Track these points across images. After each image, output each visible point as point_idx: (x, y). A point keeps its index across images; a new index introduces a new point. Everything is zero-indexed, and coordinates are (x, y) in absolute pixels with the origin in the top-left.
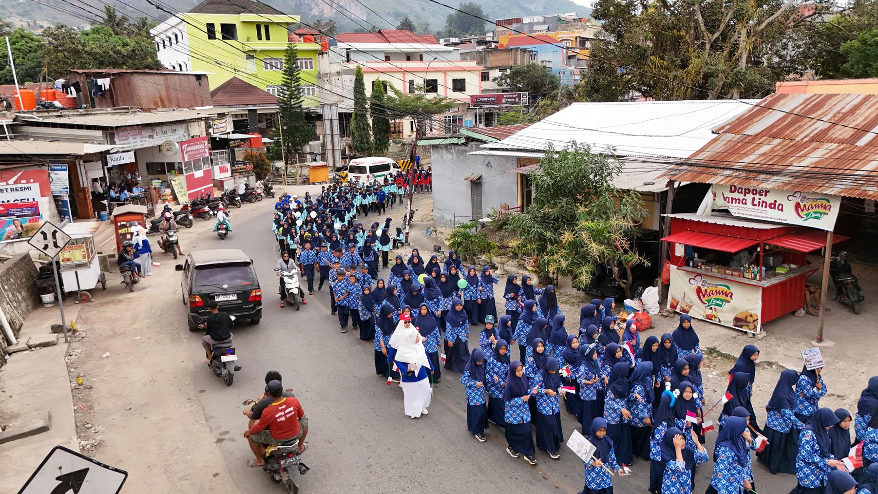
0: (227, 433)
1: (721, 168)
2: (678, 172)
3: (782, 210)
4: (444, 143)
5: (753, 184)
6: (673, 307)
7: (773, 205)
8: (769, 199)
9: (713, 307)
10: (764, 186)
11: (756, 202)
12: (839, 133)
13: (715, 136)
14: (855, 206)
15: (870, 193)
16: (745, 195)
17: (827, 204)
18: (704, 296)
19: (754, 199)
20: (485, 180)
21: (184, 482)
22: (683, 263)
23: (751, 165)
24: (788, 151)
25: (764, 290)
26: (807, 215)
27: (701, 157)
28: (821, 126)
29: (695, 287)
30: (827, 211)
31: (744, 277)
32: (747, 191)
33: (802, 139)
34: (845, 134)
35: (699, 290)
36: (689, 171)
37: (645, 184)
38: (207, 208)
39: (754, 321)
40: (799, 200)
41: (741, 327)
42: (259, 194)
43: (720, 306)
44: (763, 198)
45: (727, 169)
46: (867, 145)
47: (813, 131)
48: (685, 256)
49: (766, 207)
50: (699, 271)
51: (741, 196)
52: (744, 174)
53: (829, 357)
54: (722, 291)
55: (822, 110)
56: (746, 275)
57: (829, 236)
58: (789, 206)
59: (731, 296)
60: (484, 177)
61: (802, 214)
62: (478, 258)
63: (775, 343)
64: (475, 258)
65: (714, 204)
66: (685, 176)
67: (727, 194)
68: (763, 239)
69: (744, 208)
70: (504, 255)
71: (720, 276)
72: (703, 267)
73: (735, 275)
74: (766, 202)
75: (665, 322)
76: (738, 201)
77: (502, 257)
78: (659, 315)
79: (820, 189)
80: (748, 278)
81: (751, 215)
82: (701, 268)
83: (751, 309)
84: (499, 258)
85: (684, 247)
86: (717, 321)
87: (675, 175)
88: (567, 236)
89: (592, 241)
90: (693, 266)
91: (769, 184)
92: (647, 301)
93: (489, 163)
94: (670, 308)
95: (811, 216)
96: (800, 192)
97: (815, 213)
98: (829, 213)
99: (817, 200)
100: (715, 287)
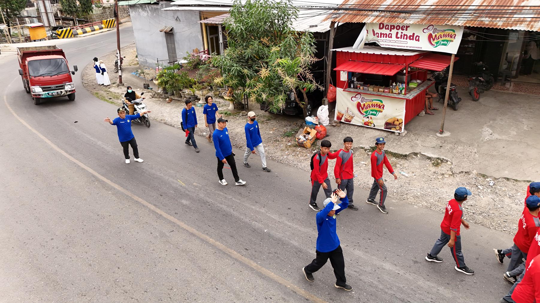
1: (369, 11)
2: (338, 15)
3: (418, 40)
4: (139, 3)
5: (398, 21)
6: (339, 118)
7: (412, 37)
9: (370, 116)
10: (407, 22)
11: (399, 36)
15: (487, 23)
16: (391, 31)
17: (453, 33)
19: (397, 33)
20: (176, 30)
22: (348, 85)
23: (391, 7)
25: (408, 101)
26: (437, 43)
29: (355, 103)
30: (452, 39)
31: (392, 92)
35: (359, 105)
36: (347, 14)
37: (311, 27)
39: (400, 124)
40: (431, 32)
41: (390, 129)
43: (375, 115)
44: (405, 32)
45: (374, 11)
48: (348, 81)
49: (406, 39)
50: (359, 91)
51: (388, 32)
52: (388, 14)
54: (377, 104)
56: (394, 91)
57: (453, 58)
58: (424, 37)
59: (383, 108)
60: (174, 28)
61: (433, 43)
62: (183, 92)
63: (414, 138)
64: (181, 92)
65: (366, 39)
66: (345, 18)
67: (377, 31)
68: (408, 63)
69: (390, 41)
70: (204, 89)
71: (376, 94)
72: (361, 88)
73: (386, 92)
74: (407, 35)
75: (335, 130)
76: (385, 35)
77: (203, 91)
78: (330, 126)
79: (450, 22)
80: (396, 93)
81: (395, 46)
82: (360, 88)
83: (397, 116)
84: (201, 92)
85: (347, 74)
86: (372, 126)
87: (337, 18)
88: (264, 73)
89: (286, 75)
90: (354, 88)
91: (410, 21)
92: (321, 117)
93: (177, 17)
94: (337, 119)
95: (440, 43)
96: (432, 25)
97: (443, 41)
98: (454, 40)
99: (445, 30)
100: (371, 101)
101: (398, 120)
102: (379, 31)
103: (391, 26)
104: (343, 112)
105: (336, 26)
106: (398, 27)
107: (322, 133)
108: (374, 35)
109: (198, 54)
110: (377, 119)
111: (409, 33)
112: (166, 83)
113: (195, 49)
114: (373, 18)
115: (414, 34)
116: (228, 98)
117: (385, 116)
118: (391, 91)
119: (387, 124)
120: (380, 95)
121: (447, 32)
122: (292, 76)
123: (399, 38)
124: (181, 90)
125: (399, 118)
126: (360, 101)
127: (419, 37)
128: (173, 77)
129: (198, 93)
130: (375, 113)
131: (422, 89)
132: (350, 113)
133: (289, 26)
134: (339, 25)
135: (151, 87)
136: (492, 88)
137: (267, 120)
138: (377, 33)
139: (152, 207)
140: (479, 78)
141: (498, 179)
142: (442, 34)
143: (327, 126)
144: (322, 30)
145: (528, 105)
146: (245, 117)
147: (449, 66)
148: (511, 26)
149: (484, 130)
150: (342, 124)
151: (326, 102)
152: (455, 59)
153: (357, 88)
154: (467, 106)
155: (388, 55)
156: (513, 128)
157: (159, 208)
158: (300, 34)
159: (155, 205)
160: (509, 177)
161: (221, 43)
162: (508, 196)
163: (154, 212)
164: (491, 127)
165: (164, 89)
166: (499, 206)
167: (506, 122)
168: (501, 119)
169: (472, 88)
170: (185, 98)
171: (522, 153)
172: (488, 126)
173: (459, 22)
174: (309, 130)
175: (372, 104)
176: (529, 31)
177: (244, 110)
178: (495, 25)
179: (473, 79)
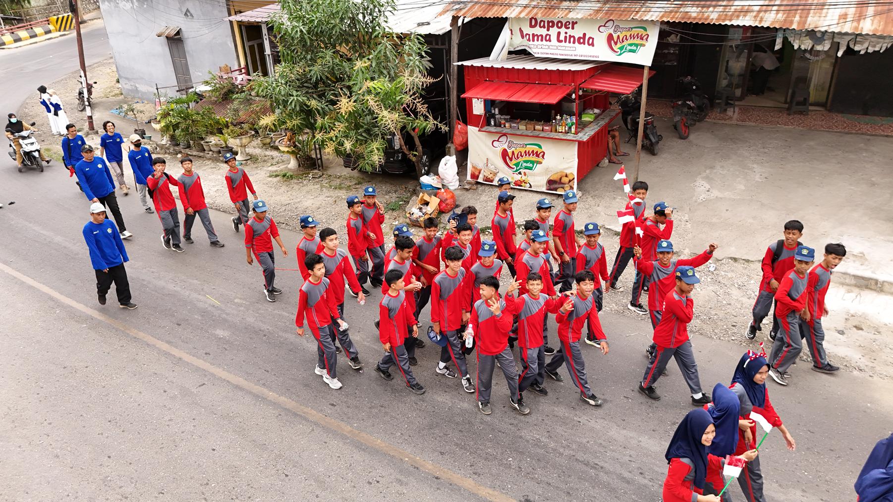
2: (462, 5)
3: (592, 45)
5: (556, 15)
6: (475, 176)
7: (582, 40)
9: (522, 171)
10: (573, 16)
11: (562, 38)
16: (548, 30)
17: (644, 33)
19: (559, 33)
20: (186, 34)
22: (485, 121)
25: (580, 143)
26: (621, 48)
30: (644, 42)
32: (550, 24)
35: (504, 154)
36: (476, 3)
39: (570, 181)
40: (611, 31)
41: (556, 189)
43: (530, 169)
44: (570, 32)
48: (485, 114)
49: (574, 42)
51: (543, 32)
54: (533, 151)
56: (560, 129)
57: (646, 72)
58: (601, 40)
59: (543, 156)
60: (183, 29)
61: (615, 48)
62: (207, 142)
63: (593, 203)
64: (202, 142)
65: (511, 45)
66: (474, 10)
67: (527, 30)
68: (578, 83)
69: (549, 46)
70: (243, 135)
71: (531, 134)
72: (507, 125)
73: (547, 131)
75: (470, 196)
76: (540, 38)
77: (241, 138)
78: (460, 189)
79: (639, 15)
80: (561, 132)
81: (557, 54)
82: (505, 126)
83: (565, 169)
84: (238, 140)
85: (483, 102)
86: (527, 187)
87: (461, 9)
88: (345, 105)
89: (383, 108)
91: (578, 13)
92: (446, 175)
93: (188, 10)
94: (471, 178)
95: (626, 49)
96: (613, 20)
98: (647, 44)
99: (632, 28)
100: (523, 147)
101: (566, 176)
102: (531, 31)
103: (548, 22)
104: (480, 165)
105: (460, 23)
106: (560, 25)
107: (448, 202)
108: (523, 37)
109: (230, 75)
110: (534, 175)
111: (577, 32)
112: (176, 126)
113: (222, 65)
114: (519, 9)
115: (585, 35)
116: (286, 149)
117: (547, 170)
118: (554, 129)
119: (550, 182)
120: (537, 137)
121: (635, 31)
122: (394, 109)
123: (561, 41)
124: (202, 139)
125: (568, 172)
126: (505, 146)
127: (593, 39)
128: (187, 117)
129: (233, 143)
130: (531, 165)
131: (602, 123)
132: (492, 168)
133: (383, 24)
134: (465, 22)
135: (148, 134)
136: (707, 117)
137: (356, 184)
138: (527, 34)
139: (165, 346)
140: (688, 102)
141: (721, 260)
142: (628, 34)
143: (455, 189)
144: (437, 31)
145: (760, 142)
146: (317, 180)
147: (641, 85)
148: (730, 20)
149: (697, 184)
150: (479, 186)
151: (453, 150)
152: (649, 73)
153: (500, 126)
154: (671, 146)
155: (546, 69)
156: (739, 179)
157: (176, 347)
158: (402, 37)
159: (169, 342)
160: (736, 257)
161: (269, 55)
162: (736, 286)
163: (167, 354)
164: (708, 179)
165: (173, 138)
166: (725, 302)
167: (728, 170)
168: (722, 167)
169: (677, 118)
170: (210, 153)
171: (754, 218)
172: (704, 178)
173: (652, 15)
174: (427, 198)
175: (525, 152)
176: (757, 26)
177: (316, 168)
178: (706, 19)
179: (679, 105)
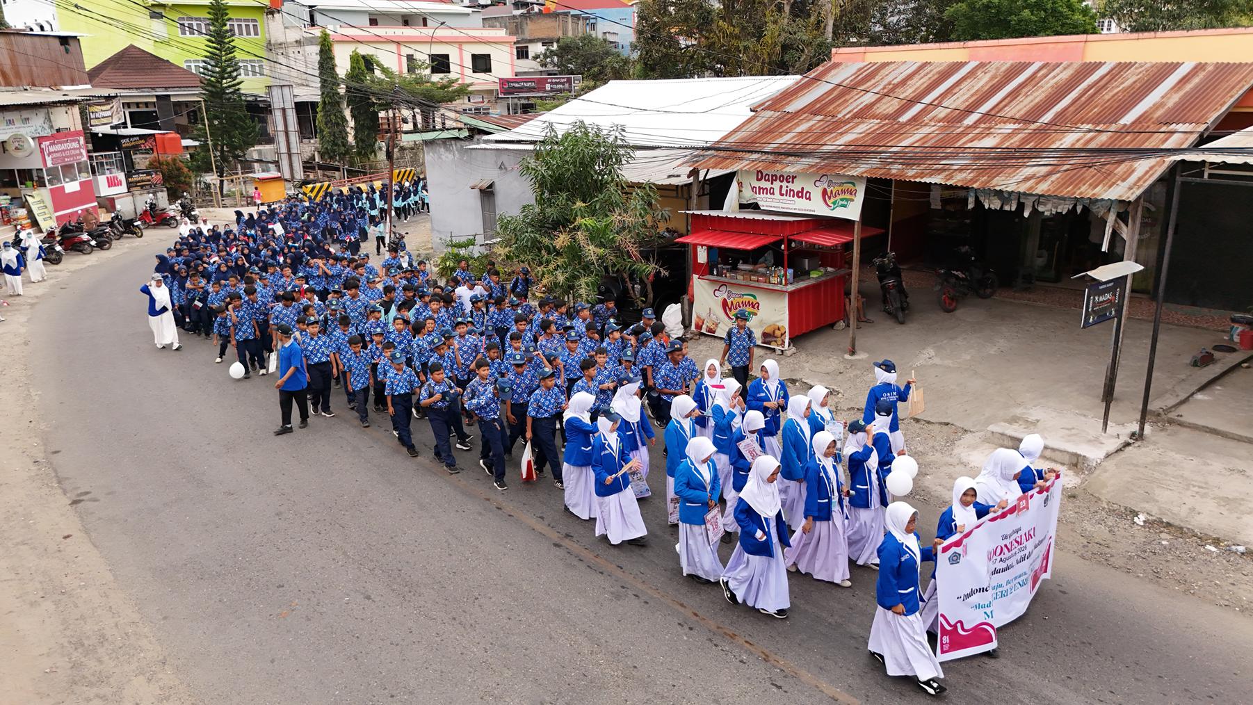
0: (87, 493)
1: (749, 152)
3: (809, 199)
4: (440, 137)
5: (778, 169)
6: (699, 327)
7: (800, 194)
8: (796, 186)
10: (790, 170)
11: (784, 192)
12: (885, 107)
13: (753, 113)
14: (880, 189)
15: (894, 171)
16: (772, 184)
17: (853, 188)
18: (730, 310)
19: (781, 187)
20: (498, 188)
21: (22, 547)
22: (706, 270)
23: (783, 146)
24: (826, 129)
25: (791, 294)
26: (834, 203)
27: (731, 139)
28: (868, 98)
29: (720, 300)
30: (852, 197)
31: (770, 282)
32: (774, 178)
33: (845, 115)
34: (891, 108)
35: (725, 303)
36: (714, 156)
37: (670, 177)
38: (85, 237)
39: (782, 335)
40: (826, 186)
41: (769, 343)
42: (173, 218)
44: (791, 186)
45: (756, 152)
46: (909, 120)
47: (858, 106)
48: (708, 263)
49: (793, 196)
50: (723, 279)
51: (767, 185)
52: (771, 157)
53: (859, 369)
54: (749, 302)
55: (873, 81)
56: (773, 280)
57: (856, 224)
58: (816, 194)
59: (758, 307)
60: (497, 184)
61: (829, 203)
63: (804, 359)
65: (741, 198)
67: (754, 183)
68: (788, 234)
69: (773, 199)
71: (748, 284)
72: (728, 274)
73: (761, 281)
74: (793, 191)
76: (765, 191)
79: (846, 171)
80: (774, 283)
81: (779, 207)
82: (725, 276)
83: (778, 321)
85: (707, 250)
88: (562, 240)
90: (717, 275)
91: (797, 168)
93: (503, 163)
94: (695, 328)
95: (838, 204)
96: (827, 175)
97: (842, 200)
98: (855, 200)
99: (843, 183)
100: (741, 297)
101: (779, 329)
102: (758, 184)
103: (773, 176)
104: (704, 315)
105: (701, 178)
106: (782, 178)
108: (751, 190)
114: (747, 162)
115: (803, 189)
117: (762, 321)
118: (767, 280)
119: (765, 335)
120: (753, 287)
121: (846, 187)
123: (783, 195)
125: (780, 324)
126: (725, 296)
127: (810, 193)
132: (714, 317)
133: (617, 172)
134: (707, 178)
138: (755, 187)
140: (955, 272)
142: (840, 189)
147: (852, 239)
148: (922, 178)
150: (702, 336)
151: (679, 299)
152: (863, 230)
153: (721, 275)
156: (973, 350)
158: (632, 186)
171: (959, 385)
172: (933, 347)
173: (860, 171)
175: (743, 302)
179: (939, 273)
